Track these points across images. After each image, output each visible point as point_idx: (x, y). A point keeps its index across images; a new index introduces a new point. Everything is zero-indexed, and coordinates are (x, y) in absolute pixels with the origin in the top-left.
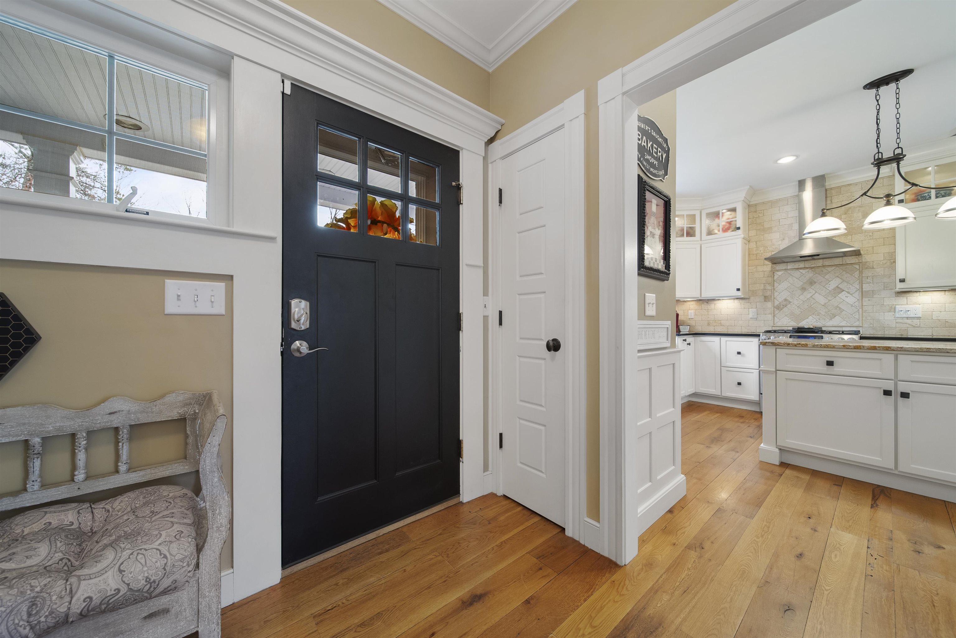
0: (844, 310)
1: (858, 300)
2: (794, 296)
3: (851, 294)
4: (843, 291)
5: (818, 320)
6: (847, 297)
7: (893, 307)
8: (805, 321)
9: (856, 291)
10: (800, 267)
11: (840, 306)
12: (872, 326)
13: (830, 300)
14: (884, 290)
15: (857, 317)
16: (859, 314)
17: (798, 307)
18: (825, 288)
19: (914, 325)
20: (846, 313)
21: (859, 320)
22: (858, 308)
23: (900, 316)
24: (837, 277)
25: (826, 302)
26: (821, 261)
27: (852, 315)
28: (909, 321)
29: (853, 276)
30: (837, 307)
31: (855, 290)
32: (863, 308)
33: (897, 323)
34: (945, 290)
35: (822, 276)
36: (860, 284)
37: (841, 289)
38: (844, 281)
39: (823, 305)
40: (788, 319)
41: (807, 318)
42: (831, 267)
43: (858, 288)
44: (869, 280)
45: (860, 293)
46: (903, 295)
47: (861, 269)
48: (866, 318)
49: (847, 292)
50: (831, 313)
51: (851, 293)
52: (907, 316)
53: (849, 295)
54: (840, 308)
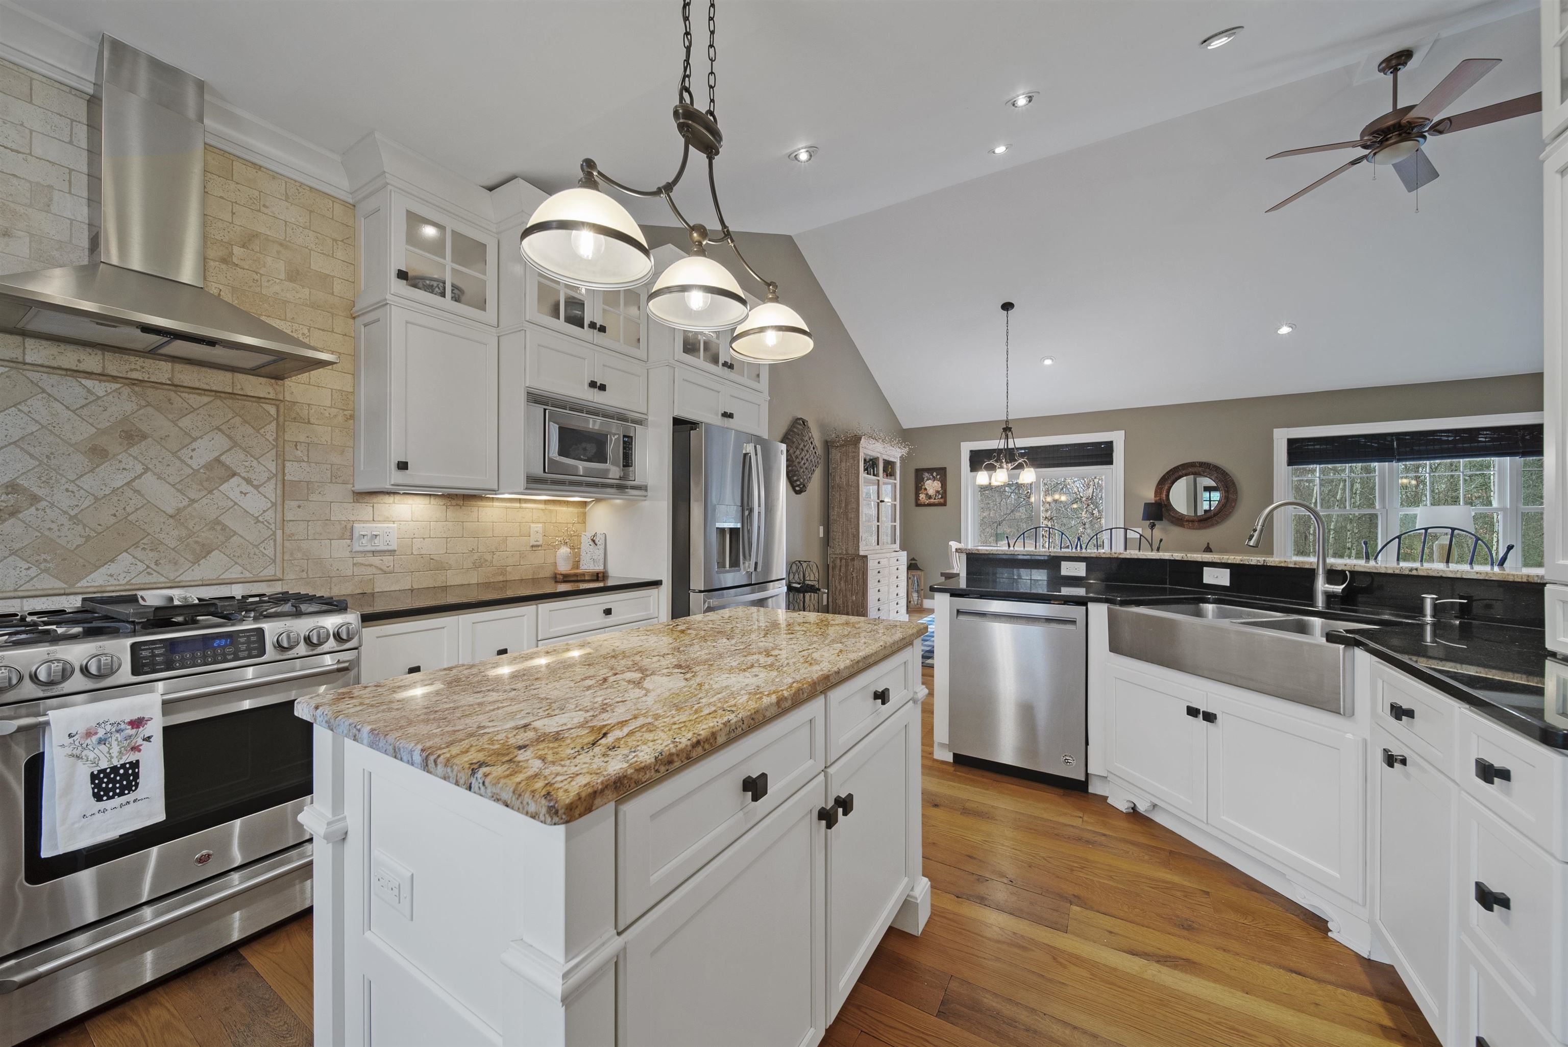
0: (235, 533)
1: (274, 504)
2: (53, 474)
3: (256, 487)
4: (234, 474)
5: (153, 566)
6: (245, 494)
7: (349, 527)
8: (103, 570)
9: (269, 479)
10: (82, 367)
11: (227, 520)
12: (304, 575)
13: (193, 501)
14: (331, 482)
15: (270, 552)
16: (275, 545)
17: (71, 518)
18: (179, 458)
19: (385, 568)
20: (242, 541)
21: (274, 561)
22: (273, 526)
23: (361, 549)
24: (218, 428)
25: (181, 505)
26: (166, 366)
27: (256, 546)
28: (376, 560)
29: (262, 435)
30: (217, 522)
31: (266, 475)
32: (286, 529)
33: (354, 564)
34: (430, 495)
35: (170, 416)
36: (280, 461)
37: (228, 468)
38: (235, 444)
39: (171, 516)
40: (27, 566)
41: (112, 561)
42: (199, 394)
43: (274, 472)
44: (299, 453)
45: (280, 486)
46: (367, 499)
47: (281, 419)
48: (292, 554)
49: (244, 478)
50: (196, 542)
51: (255, 483)
52: (373, 549)
53: (251, 489)
54: (224, 528)
